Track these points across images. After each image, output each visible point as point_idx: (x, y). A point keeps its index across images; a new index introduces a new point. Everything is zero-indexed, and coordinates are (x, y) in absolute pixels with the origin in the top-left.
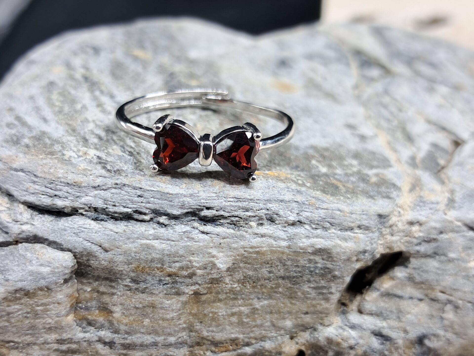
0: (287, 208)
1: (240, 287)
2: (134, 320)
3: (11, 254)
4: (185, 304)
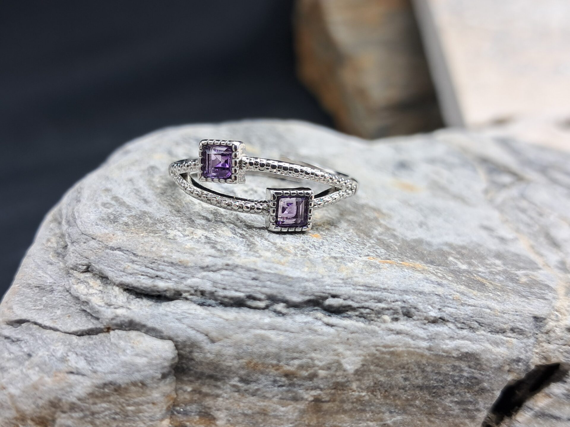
0: (428, 301)
1: (369, 396)
3: (101, 344)
4: (303, 413)
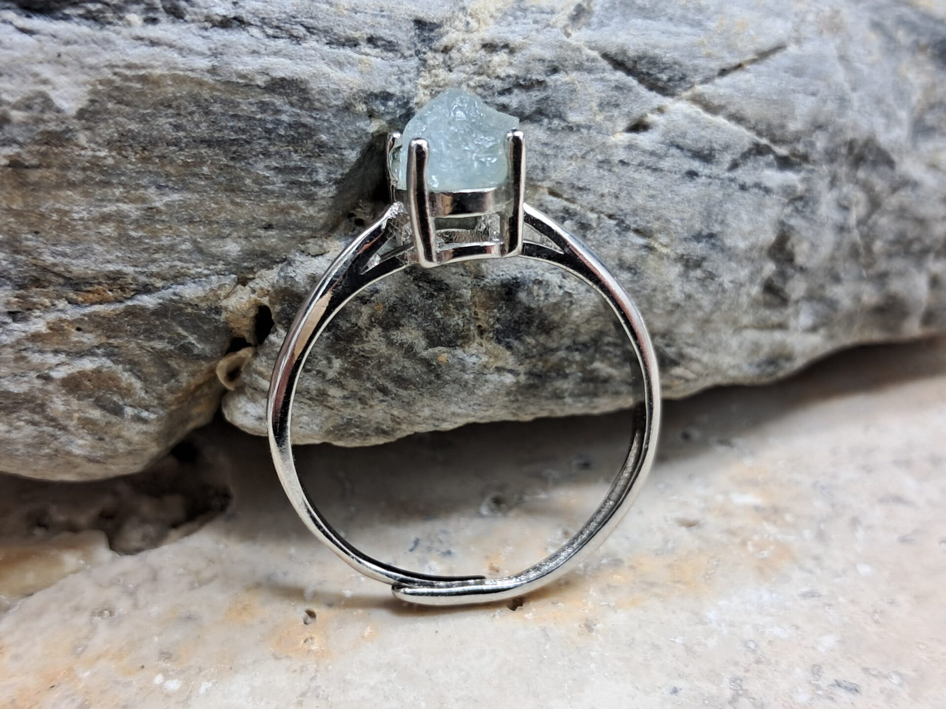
1: (114, 157)
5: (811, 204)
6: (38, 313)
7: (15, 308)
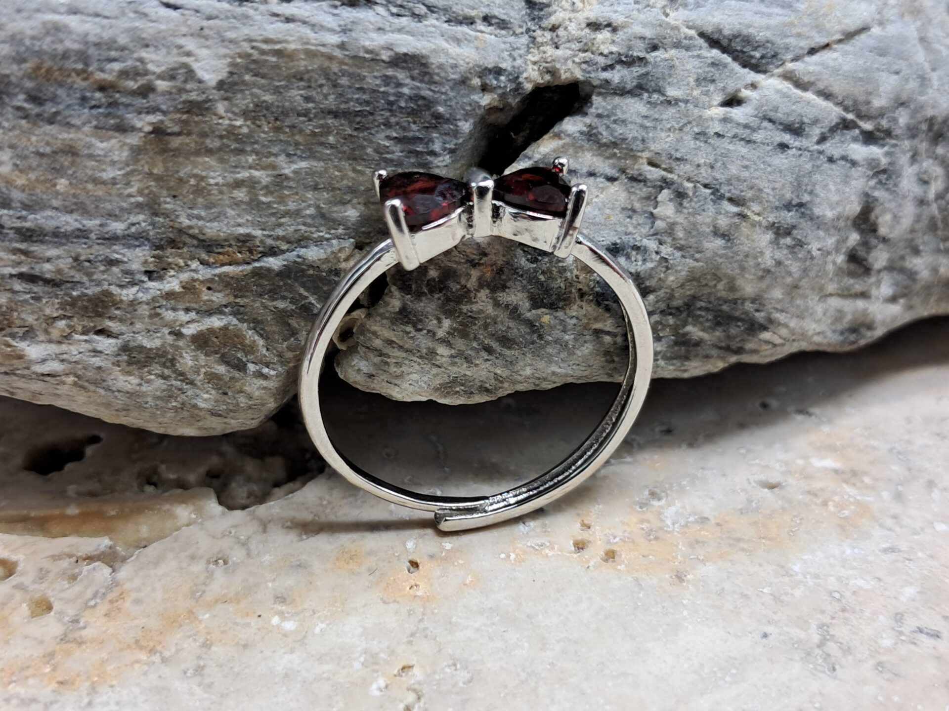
1: (248, 126)
2: (37, 180)
4: (137, 152)
5: (894, 177)
6: (172, 273)
7: (151, 268)
